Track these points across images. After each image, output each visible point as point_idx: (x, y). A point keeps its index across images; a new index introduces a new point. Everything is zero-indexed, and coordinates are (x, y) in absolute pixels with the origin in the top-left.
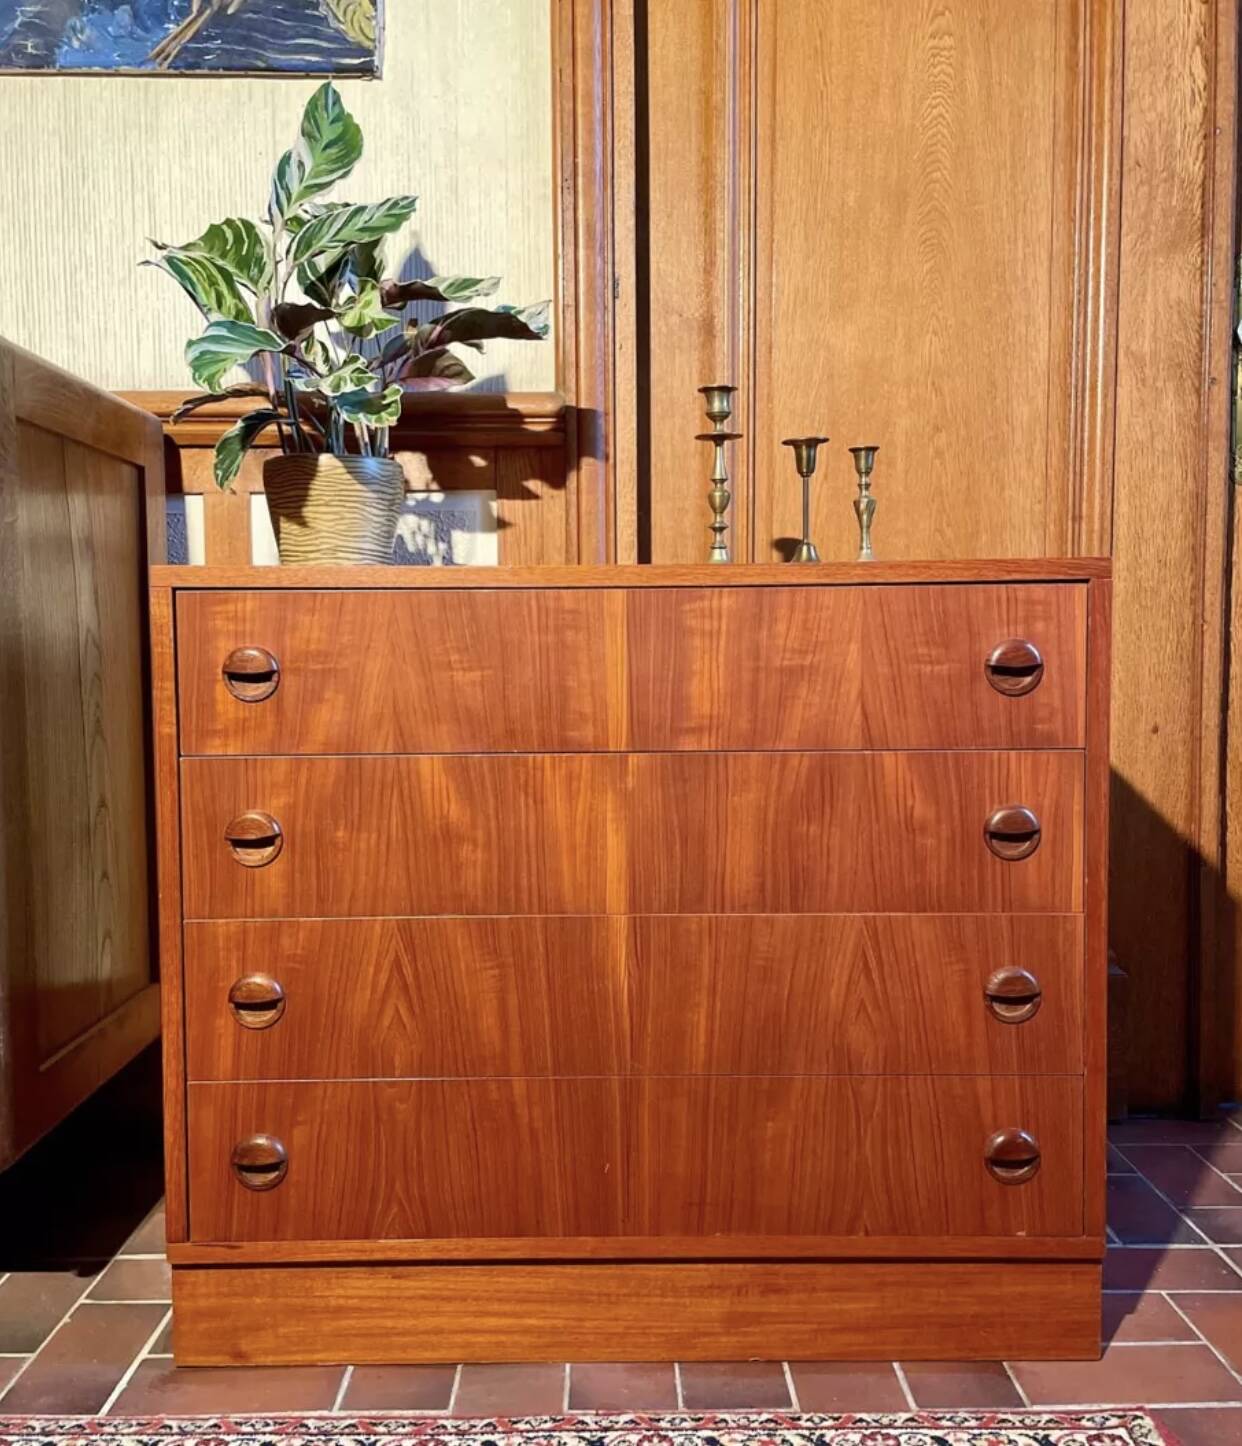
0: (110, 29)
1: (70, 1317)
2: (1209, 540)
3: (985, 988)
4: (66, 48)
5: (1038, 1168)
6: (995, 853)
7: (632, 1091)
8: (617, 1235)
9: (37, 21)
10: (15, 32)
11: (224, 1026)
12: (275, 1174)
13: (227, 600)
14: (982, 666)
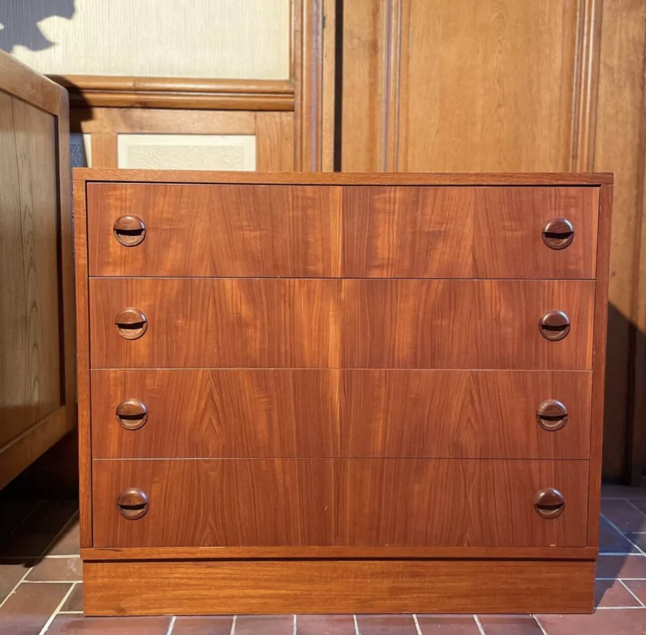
1: (16, 590)
3: (537, 411)
5: (563, 509)
6: (545, 337)
8: (331, 545)
11: (113, 427)
12: (141, 511)
13: (116, 188)
14: (540, 232)
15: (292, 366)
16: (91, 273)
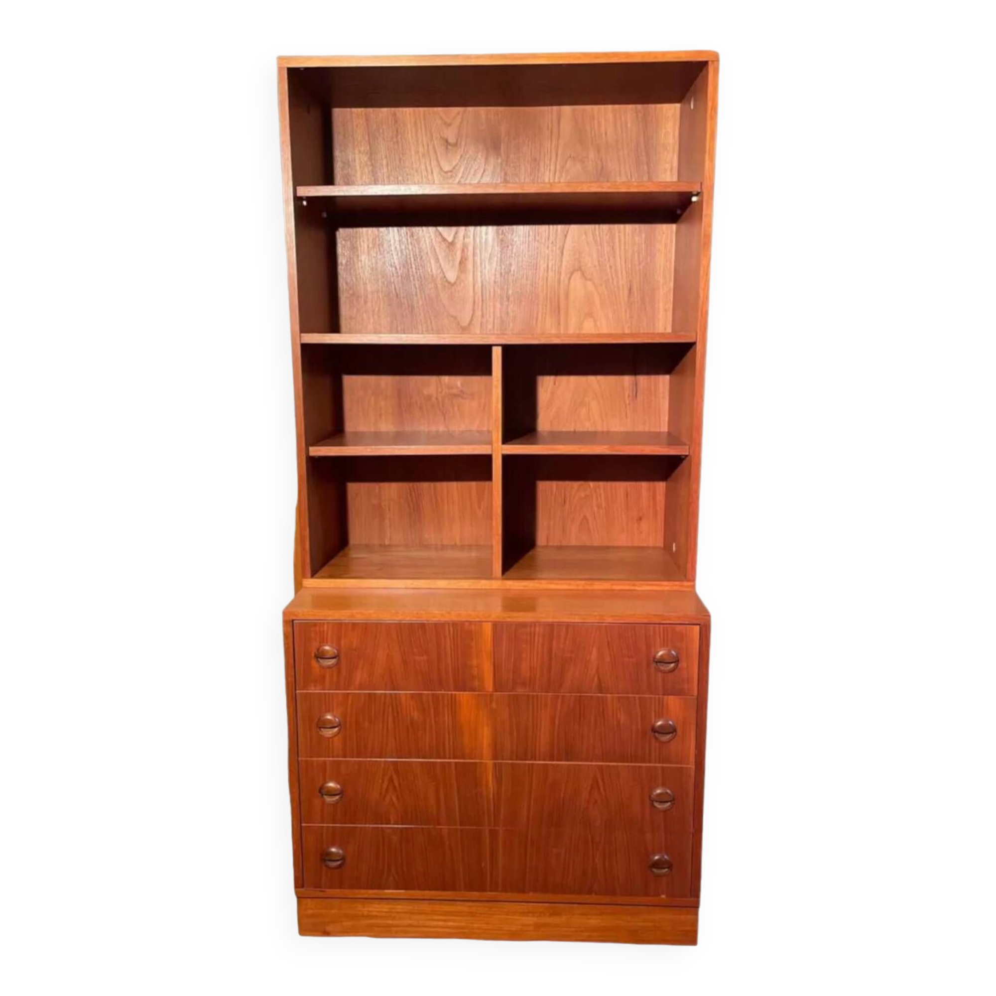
3: (650, 796)
5: (671, 870)
7: (493, 834)
11: (317, 802)
12: (339, 863)
13: (315, 625)
14: (652, 659)
15: (454, 758)
16: (297, 688)
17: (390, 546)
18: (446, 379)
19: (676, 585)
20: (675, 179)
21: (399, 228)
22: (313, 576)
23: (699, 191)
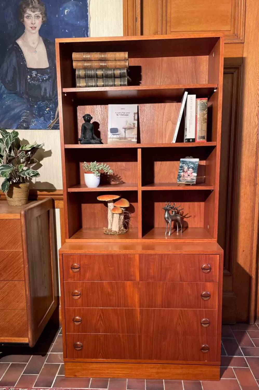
0: (40, 122)
1: (44, 366)
2: (255, 215)
3: (200, 322)
4: (31, 125)
5: (209, 350)
6: (203, 299)
7: (140, 337)
9: (25, 120)
10: (21, 122)
11: (72, 324)
12: (81, 348)
13: (71, 256)
14: (201, 268)
15: (124, 307)
16: (64, 280)
17: (98, 228)
18: (119, 163)
19: (209, 240)
20: (207, 83)
21: (101, 106)
22: (70, 238)
23: (217, 87)
